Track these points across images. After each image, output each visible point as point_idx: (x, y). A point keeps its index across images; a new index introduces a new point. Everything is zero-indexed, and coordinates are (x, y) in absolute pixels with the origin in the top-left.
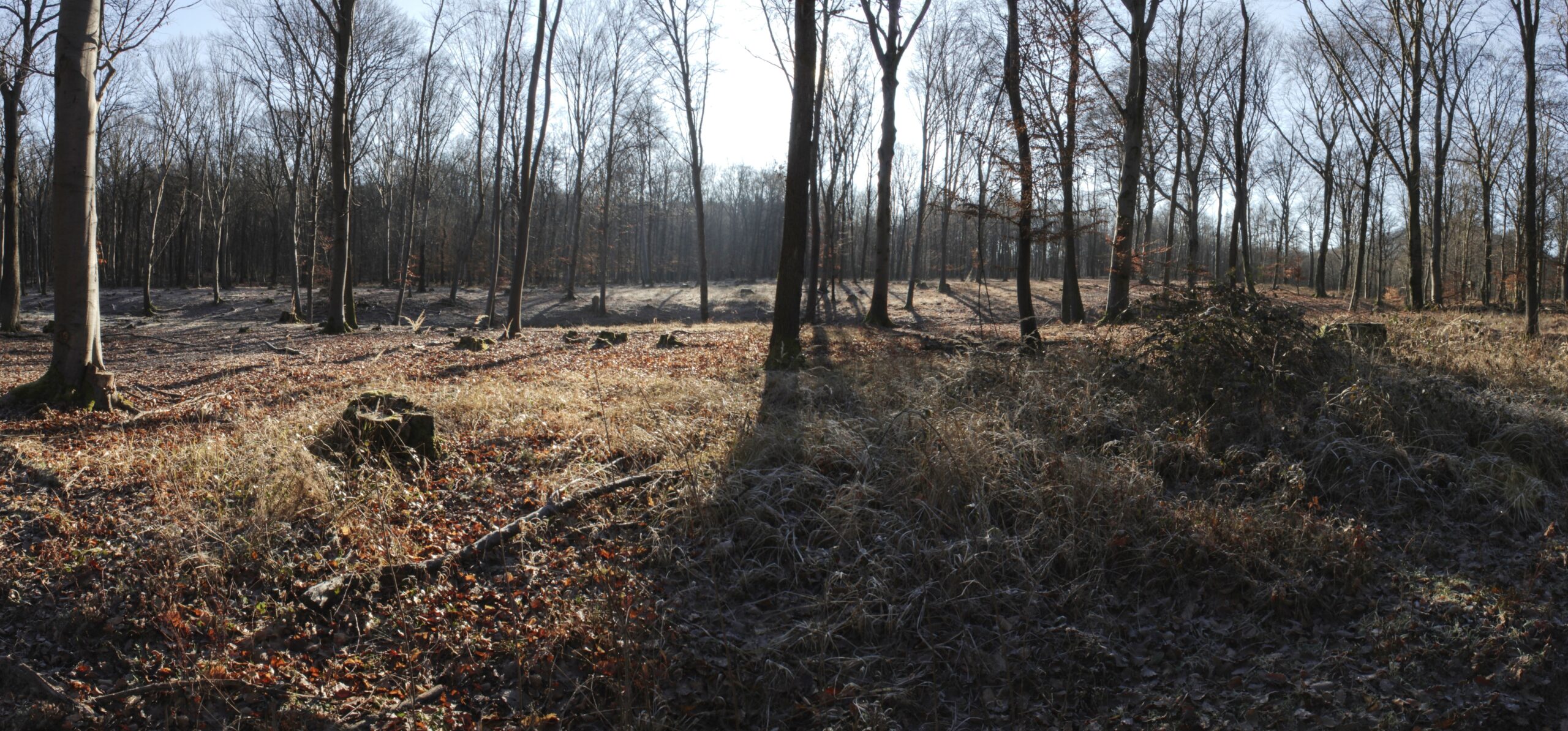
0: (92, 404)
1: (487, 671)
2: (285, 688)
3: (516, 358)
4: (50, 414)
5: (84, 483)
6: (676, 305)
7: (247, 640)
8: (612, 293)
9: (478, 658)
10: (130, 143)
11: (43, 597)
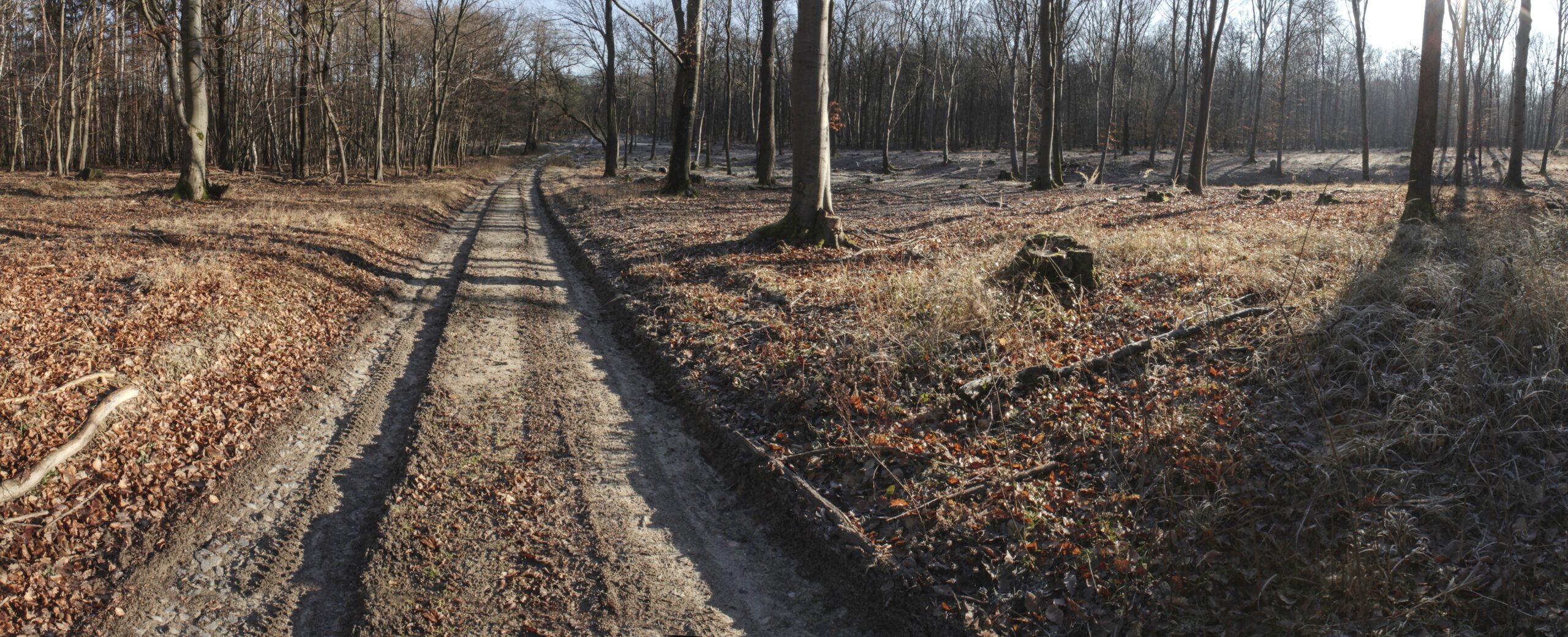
0: (822, 242)
1: (1095, 454)
2: (930, 456)
3: (1189, 211)
4: (787, 249)
5: (806, 302)
6: (1343, 169)
7: (910, 421)
8: (1289, 158)
9: (1090, 443)
10: (874, 25)
11: (760, 385)
